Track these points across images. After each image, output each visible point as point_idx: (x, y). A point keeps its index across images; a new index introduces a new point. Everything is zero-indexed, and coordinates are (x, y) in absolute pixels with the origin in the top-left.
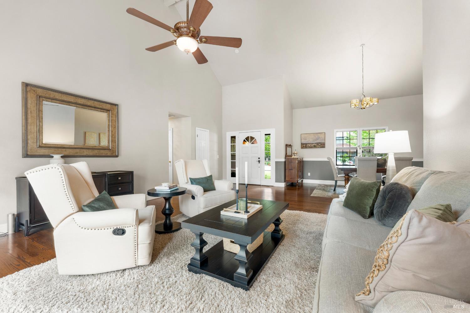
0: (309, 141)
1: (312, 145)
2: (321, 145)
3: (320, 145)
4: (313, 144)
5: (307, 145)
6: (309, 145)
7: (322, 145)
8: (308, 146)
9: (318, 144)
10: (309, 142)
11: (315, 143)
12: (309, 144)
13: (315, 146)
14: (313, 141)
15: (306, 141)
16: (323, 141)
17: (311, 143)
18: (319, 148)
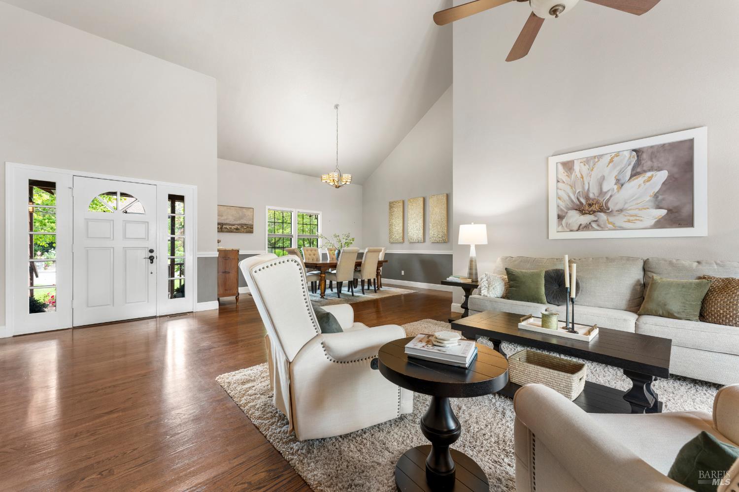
0: (227, 219)
1: (233, 227)
2: (248, 227)
3: (246, 229)
4: (234, 225)
5: (224, 226)
6: (228, 227)
7: (249, 229)
8: (226, 228)
9: (242, 225)
10: (227, 222)
11: (238, 225)
12: (226, 224)
13: (237, 229)
14: (235, 220)
15: (223, 218)
16: (250, 222)
17: (231, 223)
18: (243, 232)
